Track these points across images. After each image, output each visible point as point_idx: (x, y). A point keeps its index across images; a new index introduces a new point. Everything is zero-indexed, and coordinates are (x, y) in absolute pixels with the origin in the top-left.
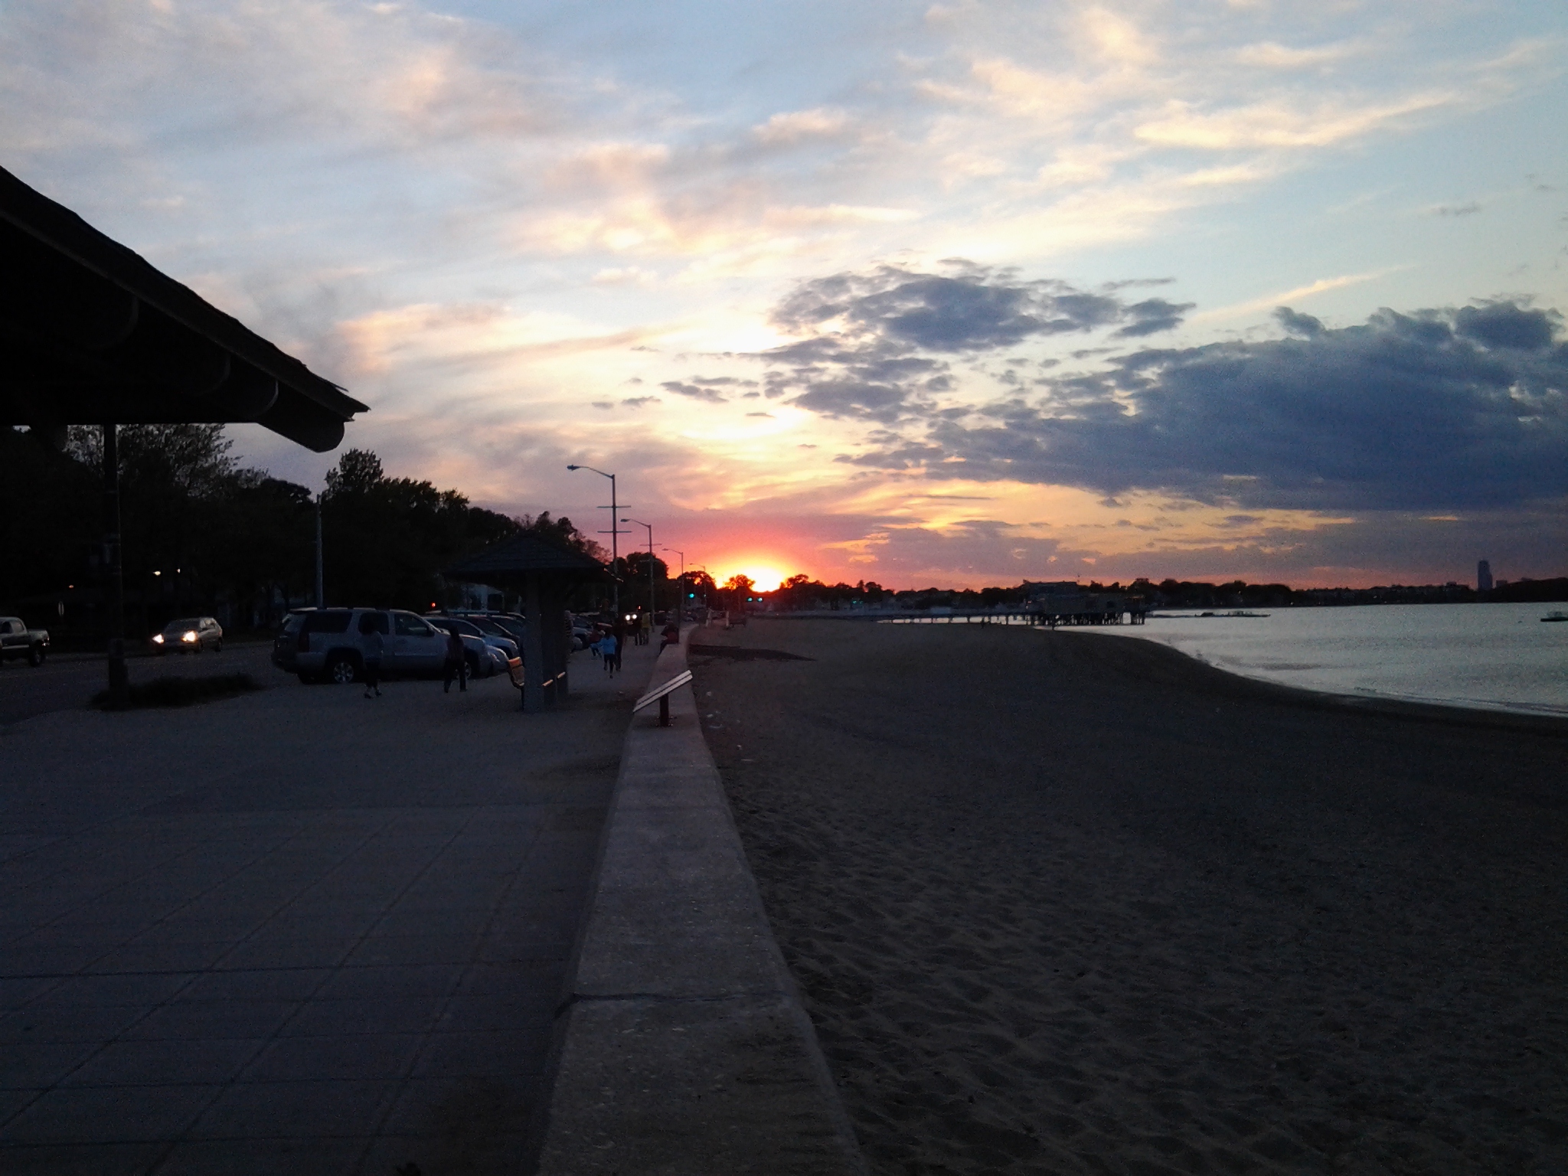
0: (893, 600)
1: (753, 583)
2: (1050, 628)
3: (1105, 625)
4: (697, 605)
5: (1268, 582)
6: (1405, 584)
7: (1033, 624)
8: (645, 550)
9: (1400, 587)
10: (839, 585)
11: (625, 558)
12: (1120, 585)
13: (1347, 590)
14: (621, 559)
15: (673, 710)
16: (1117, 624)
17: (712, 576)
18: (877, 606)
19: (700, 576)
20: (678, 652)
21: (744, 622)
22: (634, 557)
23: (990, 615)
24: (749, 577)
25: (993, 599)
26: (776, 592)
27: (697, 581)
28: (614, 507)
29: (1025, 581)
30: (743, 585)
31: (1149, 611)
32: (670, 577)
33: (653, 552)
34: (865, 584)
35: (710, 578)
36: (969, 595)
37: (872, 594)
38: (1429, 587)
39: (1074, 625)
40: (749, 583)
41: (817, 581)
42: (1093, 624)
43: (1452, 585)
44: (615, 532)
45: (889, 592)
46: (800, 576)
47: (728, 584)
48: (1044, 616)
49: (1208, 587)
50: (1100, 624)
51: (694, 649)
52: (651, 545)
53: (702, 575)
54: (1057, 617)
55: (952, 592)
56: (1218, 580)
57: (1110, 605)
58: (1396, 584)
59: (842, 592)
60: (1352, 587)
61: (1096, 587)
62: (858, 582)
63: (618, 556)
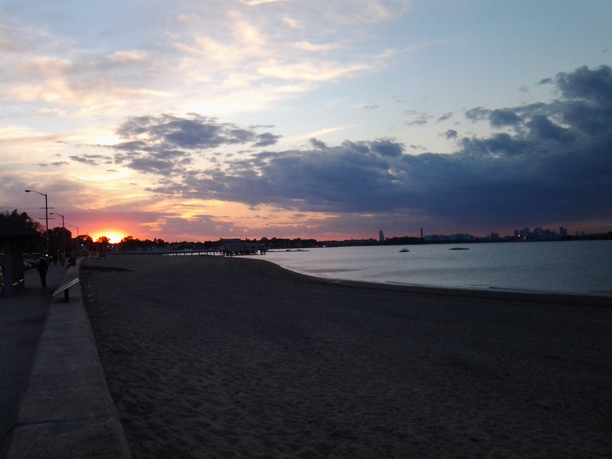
0: (168, 246)
1: (109, 239)
2: (231, 256)
3: (251, 255)
4: (84, 249)
5: (309, 239)
6: (355, 239)
7: (224, 255)
8: (61, 226)
9: (354, 240)
10: (146, 240)
11: (52, 229)
12: (256, 240)
13: (336, 241)
14: (50, 230)
15: (71, 295)
16: (255, 255)
17: (91, 237)
18: (163, 248)
19: (86, 237)
20: (75, 269)
21: (105, 256)
22: (57, 229)
23: (207, 252)
24: (107, 237)
25: (208, 245)
26: (119, 243)
27: (85, 239)
28: (47, 208)
29: (221, 238)
30: (105, 241)
31: (267, 250)
32: (73, 237)
33: (65, 227)
34: (157, 240)
35: (91, 238)
36: (199, 244)
37: (160, 244)
38: (364, 240)
39: (240, 255)
40: (107, 240)
41: (137, 239)
42: (247, 255)
43: (371, 239)
44: (47, 219)
45: (167, 243)
46: (130, 237)
47: (98, 240)
48: (228, 252)
49: (288, 240)
50: (249, 255)
51: (83, 267)
52: (63, 224)
53: (87, 237)
54: (233, 252)
55: (192, 243)
56: (292, 238)
57: (253, 247)
58: (353, 239)
59: (147, 243)
60: (338, 240)
61: (248, 241)
62: (154, 239)
63: (49, 228)
